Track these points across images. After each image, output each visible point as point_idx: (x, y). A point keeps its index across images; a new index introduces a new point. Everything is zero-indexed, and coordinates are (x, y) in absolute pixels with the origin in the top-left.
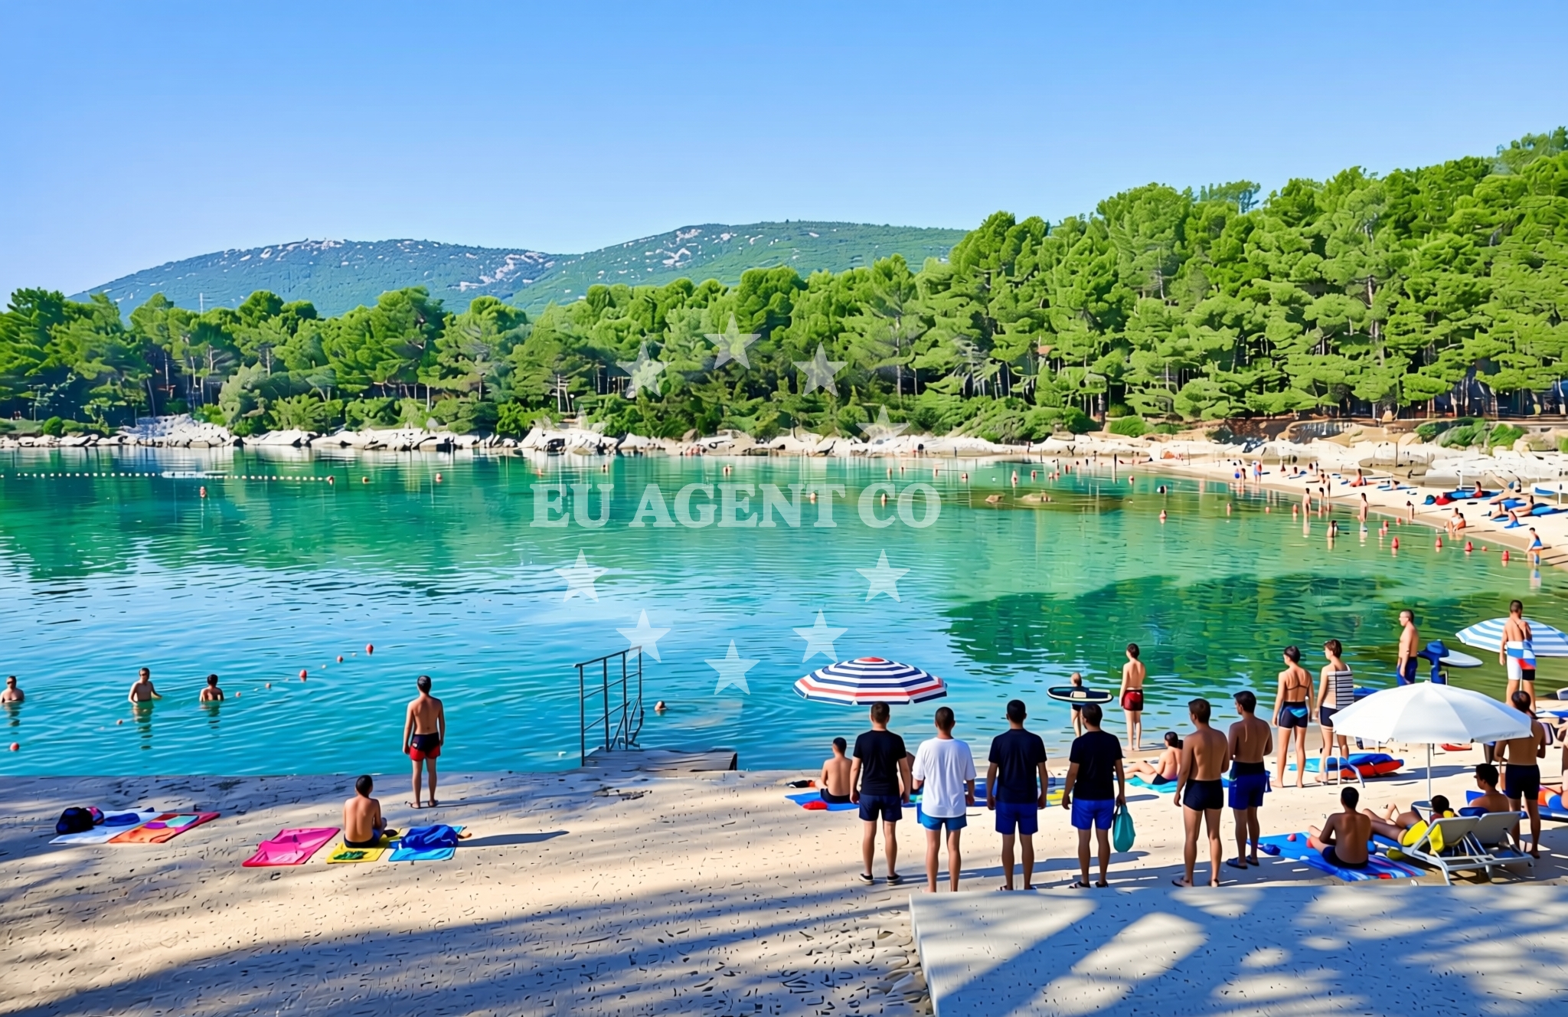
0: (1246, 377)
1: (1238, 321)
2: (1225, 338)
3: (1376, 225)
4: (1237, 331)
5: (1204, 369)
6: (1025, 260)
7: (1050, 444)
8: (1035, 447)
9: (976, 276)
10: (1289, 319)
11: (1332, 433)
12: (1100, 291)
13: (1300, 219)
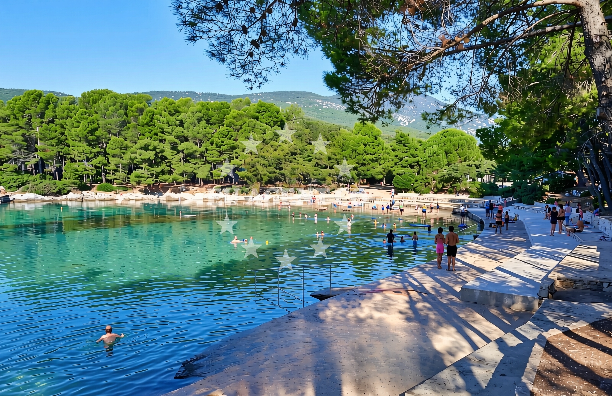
0: (158, 169)
1: (155, 149)
2: (150, 155)
3: (199, 120)
4: (154, 152)
5: (141, 166)
6: (49, 113)
7: (71, 195)
8: (64, 197)
9: (23, 118)
10: (172, 149)
11: (187, 190)
12: (92, 132)
13: (174, 114)
